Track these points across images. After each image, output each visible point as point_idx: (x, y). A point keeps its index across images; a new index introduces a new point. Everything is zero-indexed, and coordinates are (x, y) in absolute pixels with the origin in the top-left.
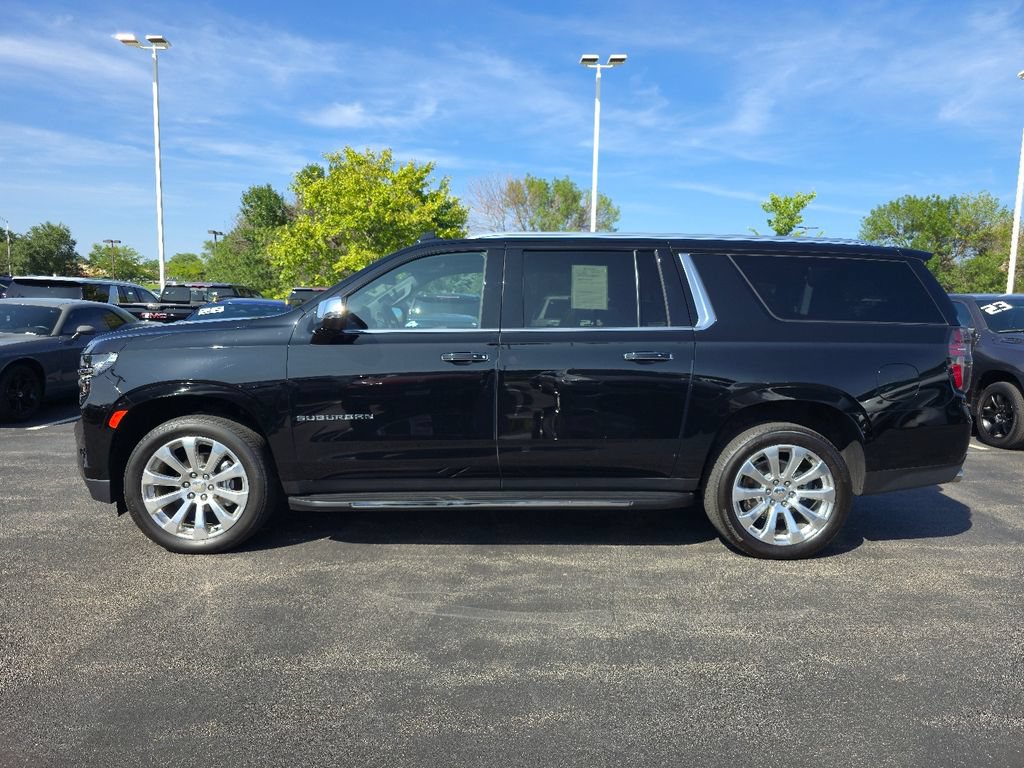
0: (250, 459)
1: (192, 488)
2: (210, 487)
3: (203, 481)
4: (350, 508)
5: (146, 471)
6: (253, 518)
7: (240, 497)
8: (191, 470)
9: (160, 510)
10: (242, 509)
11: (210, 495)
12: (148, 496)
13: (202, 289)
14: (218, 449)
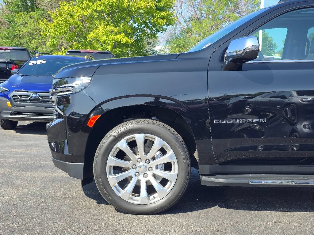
0: (179, 149)
1: (138, 169)
2: (151, 169)
3: (145, 164)
4: (249, 184)
5: (110, 156)
6: (181, 191)
7: (172, 175)
8: (138, 157)
9: (117, 184)
10: (173, 184)
11: (150, 174)
12: (110, 174)
13: (7, 51)
14: (158, 142)
